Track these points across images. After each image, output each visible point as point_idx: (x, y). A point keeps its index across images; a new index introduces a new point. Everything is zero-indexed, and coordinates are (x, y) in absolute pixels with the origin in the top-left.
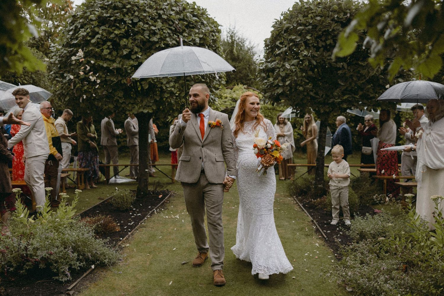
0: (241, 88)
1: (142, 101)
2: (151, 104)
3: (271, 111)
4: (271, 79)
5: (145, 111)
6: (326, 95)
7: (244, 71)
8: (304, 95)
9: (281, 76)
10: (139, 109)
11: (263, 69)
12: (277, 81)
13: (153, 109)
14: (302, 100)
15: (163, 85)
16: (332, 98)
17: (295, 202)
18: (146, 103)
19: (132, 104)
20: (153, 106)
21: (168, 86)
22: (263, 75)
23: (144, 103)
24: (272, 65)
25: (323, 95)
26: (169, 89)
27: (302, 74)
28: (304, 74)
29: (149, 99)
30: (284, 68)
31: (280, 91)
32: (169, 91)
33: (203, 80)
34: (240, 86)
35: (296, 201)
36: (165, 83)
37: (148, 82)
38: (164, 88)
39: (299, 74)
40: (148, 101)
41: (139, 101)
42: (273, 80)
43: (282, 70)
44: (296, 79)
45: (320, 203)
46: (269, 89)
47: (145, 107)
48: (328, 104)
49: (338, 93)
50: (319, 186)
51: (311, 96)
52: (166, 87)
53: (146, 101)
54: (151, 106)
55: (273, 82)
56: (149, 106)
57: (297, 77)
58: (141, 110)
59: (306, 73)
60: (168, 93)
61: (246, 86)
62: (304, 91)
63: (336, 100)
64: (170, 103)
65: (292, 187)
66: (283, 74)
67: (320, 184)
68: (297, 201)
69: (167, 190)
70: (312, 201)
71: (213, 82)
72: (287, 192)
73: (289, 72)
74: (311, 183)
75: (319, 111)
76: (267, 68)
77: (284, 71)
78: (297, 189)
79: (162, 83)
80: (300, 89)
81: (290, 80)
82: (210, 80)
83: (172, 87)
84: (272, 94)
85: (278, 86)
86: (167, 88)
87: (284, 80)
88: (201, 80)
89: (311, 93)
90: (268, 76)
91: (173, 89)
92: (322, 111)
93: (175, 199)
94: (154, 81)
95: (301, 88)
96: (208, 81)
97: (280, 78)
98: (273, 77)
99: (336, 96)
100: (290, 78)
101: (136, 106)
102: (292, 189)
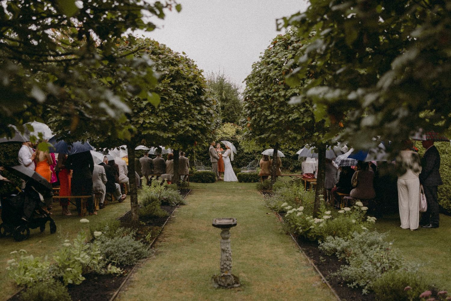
0: (229, 125)
34: (229, 123)
61: (232, 124)
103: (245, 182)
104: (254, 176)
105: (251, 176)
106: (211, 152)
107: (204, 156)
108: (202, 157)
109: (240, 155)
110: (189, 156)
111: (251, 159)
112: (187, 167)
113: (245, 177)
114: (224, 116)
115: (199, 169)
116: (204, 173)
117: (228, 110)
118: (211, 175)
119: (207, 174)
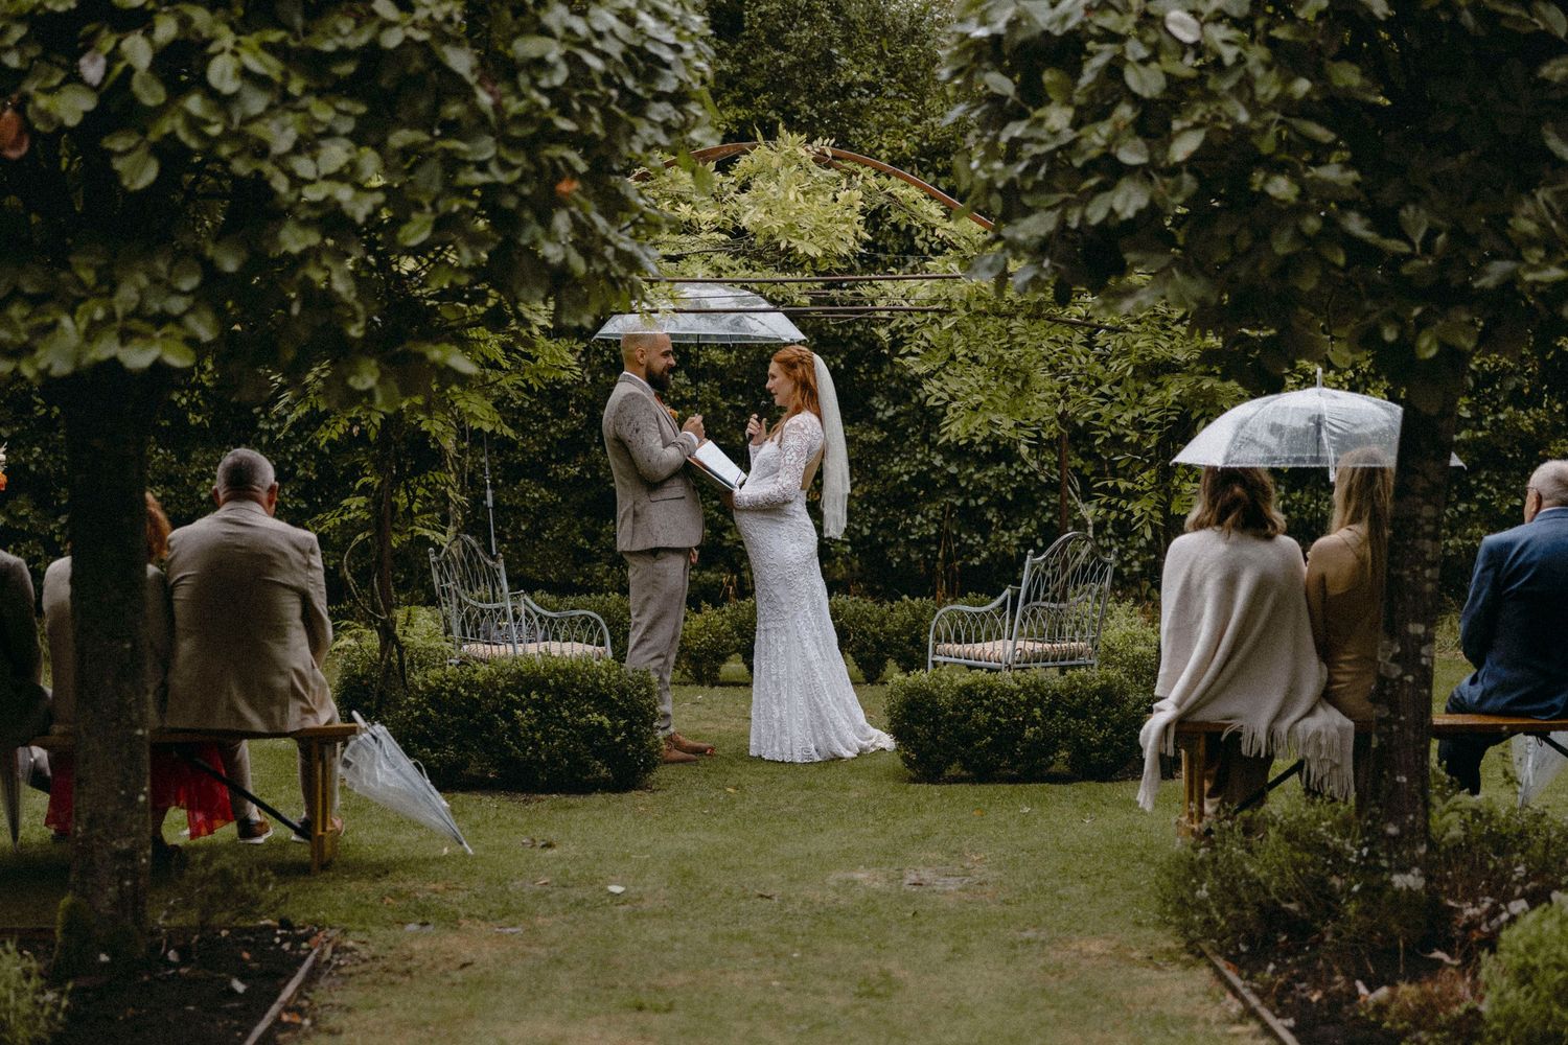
0: (790, 159)
1: (108, 284)
2: (177, 305)
3: (1018, 324)
4: (1058, 117)
5: (138, 358)
6: (1458, 234)
7: (803, 34)
8: (1299, 234)
9: (1136, 99)
10: (92, 332)
11: (996, 39)
12: (1105, 129)
13: (192, 342)
14: (1287, 267)
15: (267, 168)
16: (1496, 256)
17: (1236, 1007)
18: (141, 292)
19: (36, 302)
20: (191, 320)
21: (303, 166)
22: (1000, 83)
23: (127, 296)
24: (1065, 18)
25: (1432, 233)
26: (312, 194)
27: (1288, 81)
28: (1302, 86)
29: (161, 266)
30: (1152, 37)
31: (1128, 200)
32: (313, 205)
33: (565, 125)
34: (791, 142)
35: (1235, 992)
36: (282, 143)
37: (153, 137)
38: (281, 184)
39: (1268, 87)
40: (156, 281)
41: (88, 276)
42: (1076, 124)
43: (1143, 53)
44: (1243, 117)
45: (1422, 1011)
46: (1045, 187)
47: (135, 324)
48: (1466, 296)
49: (1543, 225)
50: (1399, 881)
51: (1350, 242)
52: (291, 175)
53: (144, 281)
54: (178, 320)
55: (1068, 135)
56: (162, 319)
57: (1254, 107)
58: (106, 348)
59: (1318, 75)
60: (305, 224)
61: (824, 145)
62: (1300, 209)
63: (1533, 268)
64: (322, 301)
65: (1203, 893)
66: (1146, 82)
67: (1405, 870)
68: (1254, 1001)
69: (285, 923)
70: (1355, 995)
71: (632, 131)
72: (1163, 924)
73: (1187, 66)
74: (1337, 854)
75: (1406, 346)
76: (1020, 36)
77: (1154, 56)
78: (1239, 904)
79: (262, 150)
80: (1271, 190)
81: (1197, 126)
82: (610, 120)
83: (339, 177)
84: (1063, 224)
85: (1111, 171)
86: (297, 182)
87: (1153, 122)
88: (549, 122)
89: (1355, 224)
90: (1033, 96)
91: (344, 194)
92: (1427, 349)
93: (352, 996)
94: (204, 137)
95: (1281, 188)
96: (596, 128)
97: (1125, 112)
98: (1068, 102)
99: (1531, 242)
100: (1199, 111)
101: (66, 321)
102: (1201, 906)
103: (983, 774)
104: (1079, 713)
105: (1050, 712)
106: (622, 445)
107: (552, 484)
108: (538, 493)
109: (898, 467)
110: (365, 490)
111: (1000, 503)
112: (298, 638)
113: (982, 718)
114: (745, 102)
115: (474, 627)
116: (528, 681)
117: (775, 39)
118: (603, 702)
119: (561, 692)
